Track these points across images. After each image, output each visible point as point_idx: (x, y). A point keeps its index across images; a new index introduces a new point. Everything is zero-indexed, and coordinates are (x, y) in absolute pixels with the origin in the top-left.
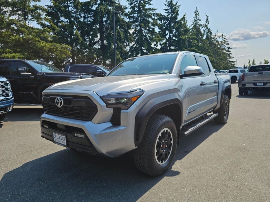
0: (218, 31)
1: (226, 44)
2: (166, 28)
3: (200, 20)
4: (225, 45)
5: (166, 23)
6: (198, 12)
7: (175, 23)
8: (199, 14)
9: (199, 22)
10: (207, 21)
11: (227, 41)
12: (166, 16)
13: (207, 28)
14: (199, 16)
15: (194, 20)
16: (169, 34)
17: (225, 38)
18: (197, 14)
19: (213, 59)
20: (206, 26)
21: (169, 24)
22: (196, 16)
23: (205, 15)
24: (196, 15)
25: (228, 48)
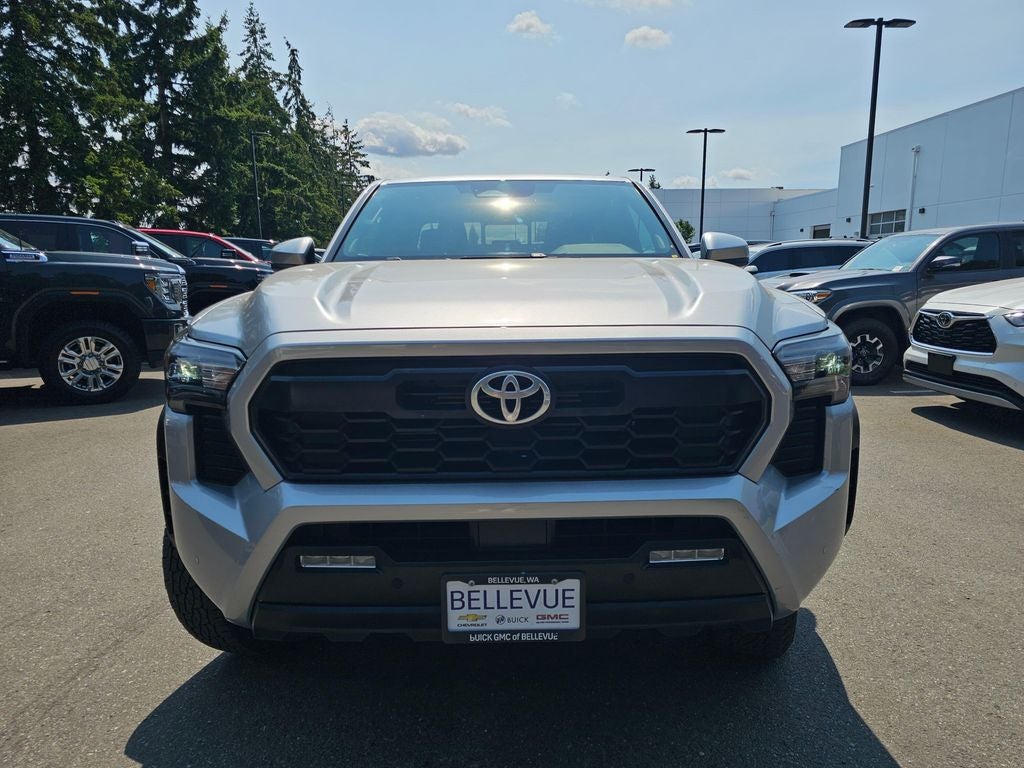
0: (333, 112)
1: (361, 162)
2: (142, 59)
3: (269, 56)
4: (358, 165)
5: (140, 36)
6: (257, 21)
7: (182, 46)
8: (262, 31)
9: (268, 63)
10: (294, 66)
11: (361, 152)
12: (137, 7)
13: (297, 92)
14: (266, 41)
15: (249, 51)
16: (155, 90)
17: (355, 140)
18: (255, 30)
19: (334, 212)
20: (295, 85)
21: (153, 43)
22: (255, 40)
23: (284, 42)
24: (253, 32)
25: (368, 176)
